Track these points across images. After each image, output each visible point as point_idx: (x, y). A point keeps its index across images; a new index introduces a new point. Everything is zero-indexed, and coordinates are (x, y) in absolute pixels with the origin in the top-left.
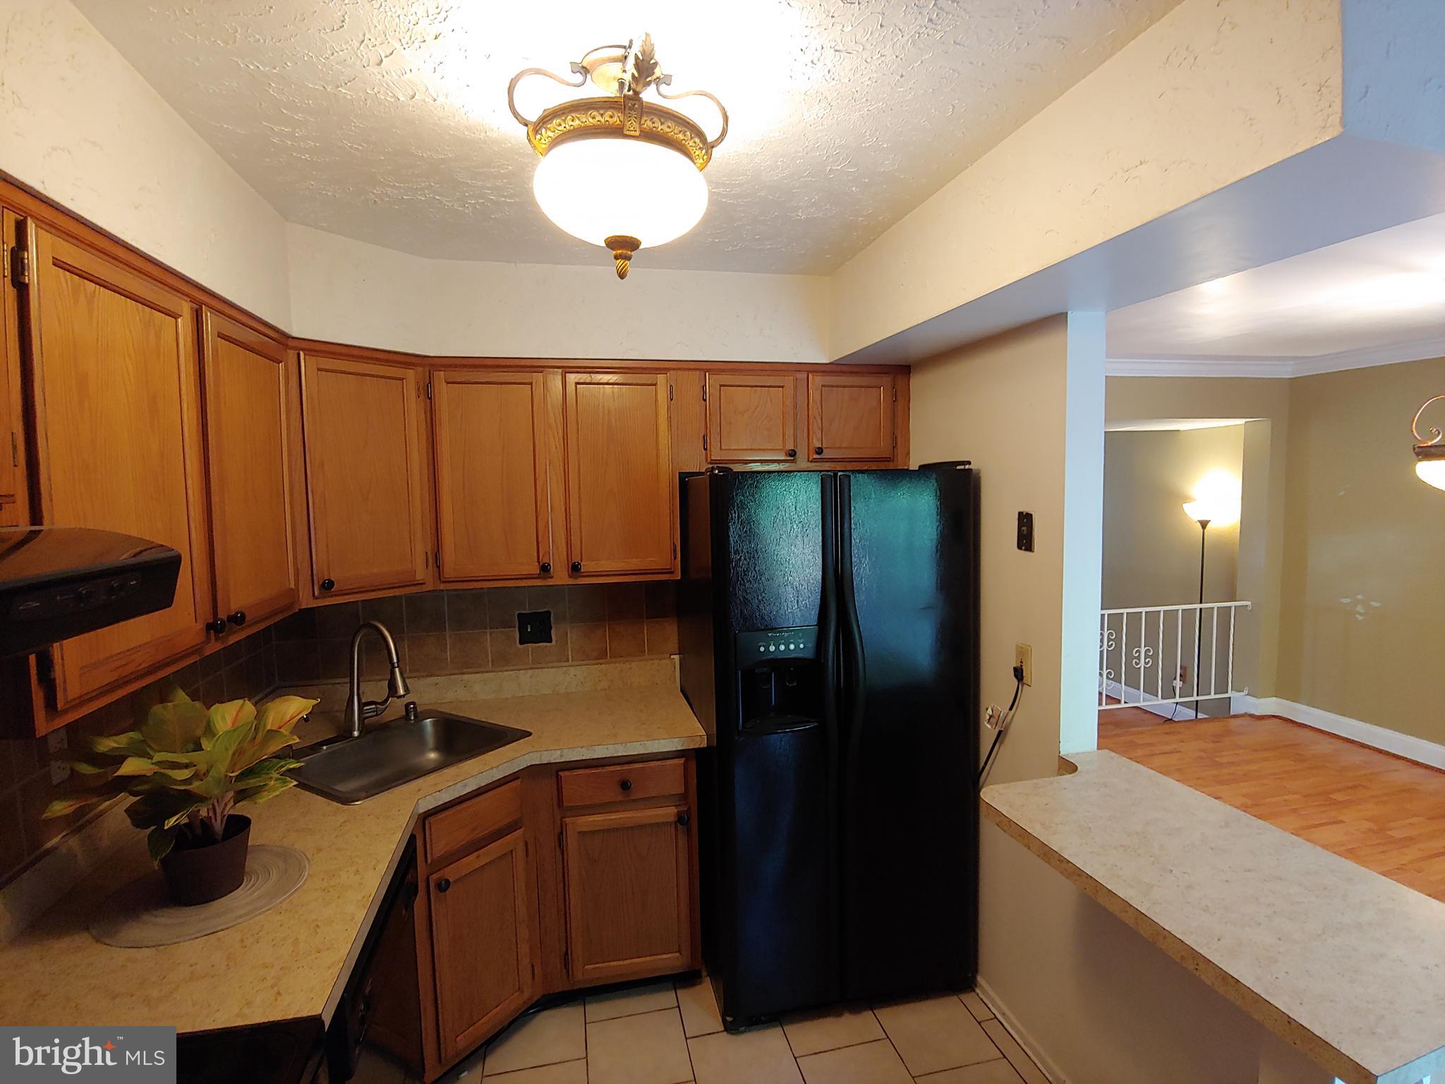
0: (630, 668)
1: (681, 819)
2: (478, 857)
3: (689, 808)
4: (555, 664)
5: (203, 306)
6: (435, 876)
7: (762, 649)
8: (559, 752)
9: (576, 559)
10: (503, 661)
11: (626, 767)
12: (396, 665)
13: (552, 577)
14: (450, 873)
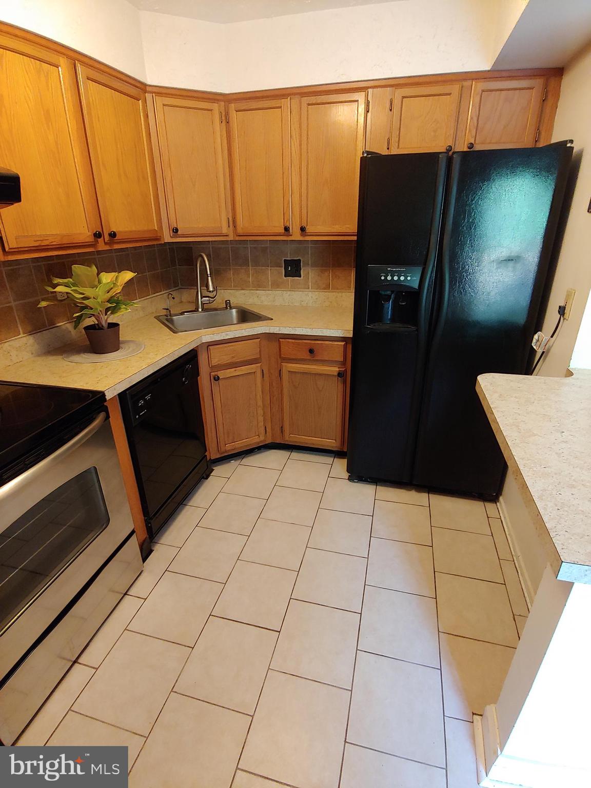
0: (342, 296)
1: (340, 375)
2: (235, 371)
3: (346, 370)
4: (302, 290)
5: (76, 61)
6: (213, 374)
7: (383, 278)
8: (278, 328)
9: (304, 225)
10: (276, 285)
11: (313, 342)
12: (209, 275)
13: (291, 235)
14: (221, 374)
